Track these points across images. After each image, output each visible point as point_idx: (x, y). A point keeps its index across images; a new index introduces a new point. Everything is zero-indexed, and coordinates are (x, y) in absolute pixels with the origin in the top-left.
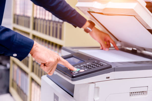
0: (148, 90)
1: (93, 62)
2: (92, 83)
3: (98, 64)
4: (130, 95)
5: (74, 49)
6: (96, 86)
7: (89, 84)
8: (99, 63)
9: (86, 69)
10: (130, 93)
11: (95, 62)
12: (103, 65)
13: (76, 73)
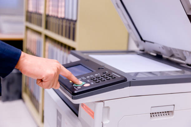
0: (175, 109)
1: (103, 73)
2: (101, 101)
3: (109, 76)
4: (151, 116)
5: (85, 54)
6: (105, 106)
7: (96, 103)
8: (110, 74)
9: (92, 83)
10: (150, 114)
11: (105, 73)
12: (115, 78)
13: (78, 88)
